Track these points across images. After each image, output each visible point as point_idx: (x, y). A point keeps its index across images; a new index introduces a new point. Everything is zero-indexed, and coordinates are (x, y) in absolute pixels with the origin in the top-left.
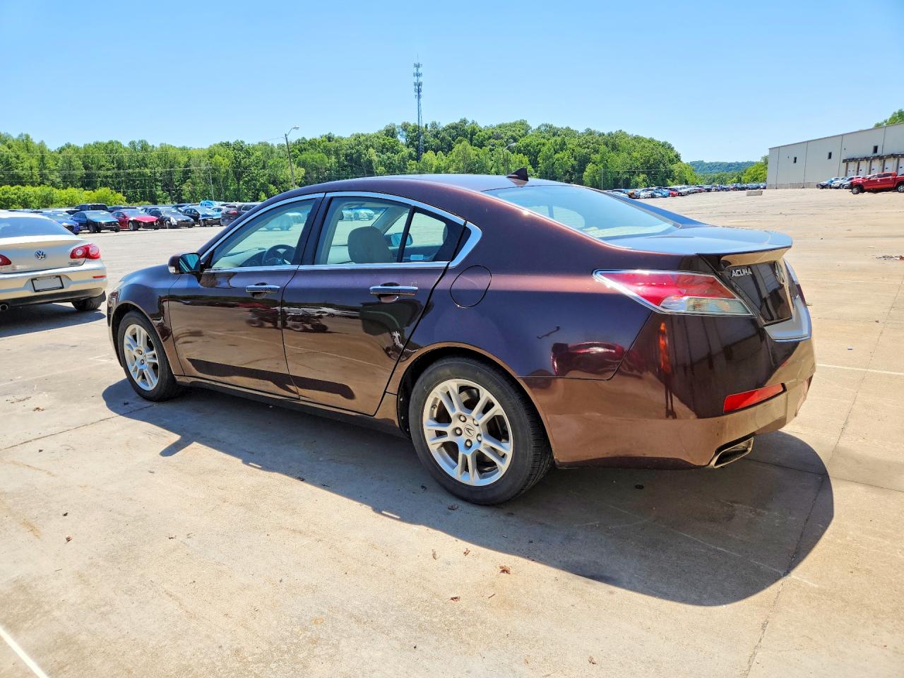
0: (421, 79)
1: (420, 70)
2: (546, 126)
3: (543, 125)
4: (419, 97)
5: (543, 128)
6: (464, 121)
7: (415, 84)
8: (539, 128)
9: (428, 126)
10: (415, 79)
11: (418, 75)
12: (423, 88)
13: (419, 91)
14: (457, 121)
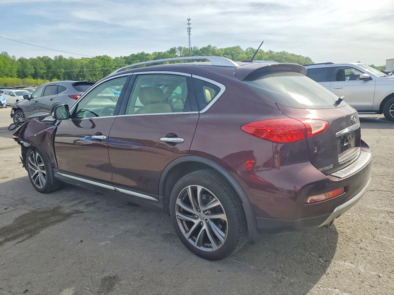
0: (190, 26)
1: (190, 22)
2: (250, 48)
3: (249, 48)
4: (190, 34)
5: (249, 50)
6: (209, 46)
7: (188, 29)
8: (247, 50)
9: (192, 48)
10: (188, 26)
11: (189, 24)
12: (191, 30)
13: (189, 32)
14: (206, 46)
